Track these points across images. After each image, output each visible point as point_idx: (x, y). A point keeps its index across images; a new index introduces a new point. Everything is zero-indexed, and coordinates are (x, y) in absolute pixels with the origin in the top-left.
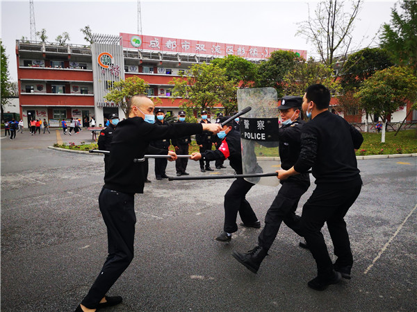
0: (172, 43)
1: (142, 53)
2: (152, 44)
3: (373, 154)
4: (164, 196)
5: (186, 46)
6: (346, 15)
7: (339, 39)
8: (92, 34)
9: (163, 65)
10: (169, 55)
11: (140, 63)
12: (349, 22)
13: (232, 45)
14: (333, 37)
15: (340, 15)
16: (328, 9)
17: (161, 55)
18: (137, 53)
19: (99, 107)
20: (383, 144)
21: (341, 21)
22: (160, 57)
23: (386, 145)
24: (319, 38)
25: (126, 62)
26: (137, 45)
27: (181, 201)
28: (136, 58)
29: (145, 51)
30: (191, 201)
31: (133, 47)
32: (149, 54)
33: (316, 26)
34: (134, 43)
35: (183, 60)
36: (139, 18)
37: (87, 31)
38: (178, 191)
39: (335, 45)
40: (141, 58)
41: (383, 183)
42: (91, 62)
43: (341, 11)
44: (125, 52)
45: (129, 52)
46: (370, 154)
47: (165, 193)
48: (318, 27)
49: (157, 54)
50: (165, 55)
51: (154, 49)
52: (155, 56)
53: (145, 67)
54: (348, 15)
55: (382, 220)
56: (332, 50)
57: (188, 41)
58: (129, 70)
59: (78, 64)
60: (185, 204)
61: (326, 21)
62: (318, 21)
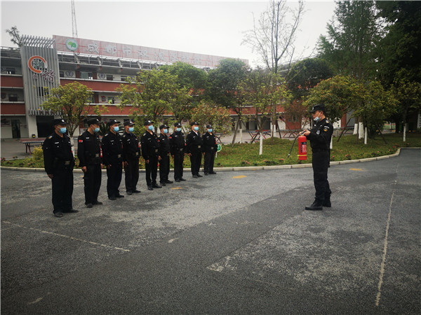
0: (112, 47)
1: (79, 57)
2: (89, 47)
4: (124, 220)
5: (128, 51)
6: (288, 26)
7: (283, 49)
8: (20, 36)
9: (103, 71)
10: (110, 60)
11: (77, 68)
12: (291, 32)
14: (277, 47)
15: (282, 25)
16: (272, 19)
17: (101, 59)
18: (73, 57)
19: (31, 116)
21: (283, 31)
22: (100, 62)
24: (264, 47)
25: (62, 67)
26: (73, 48)
27: (146, 225)
28: (72, 63)
29: (81, 55)
30: (158, 225)
31: (68, 50)
32: (87, 58)
34: (69, 46)
35: (125, 66)
36: (74, 20)
37: (13, 32)
38: (141, 213)
39: (279, 54)
40: (78, 63)
41: (347, 192)
42: (20, 66)
43: (284, 22)
44: (59, 55)
45: (64, 56)
47: (125, 216)
48: (262, 37)
49: (96, 59)
50: (105, 60)
51: (92, 53)
52: (94, 61)
53: (82, 72)
54: (290, 25)
55: (364, 234)
56: (277, 60)
57: (129, 46)
58: (65, 75)
60: (152, 230)
62: (261, 31)
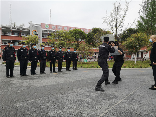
0: (61, 27)
2: (53, 27)
3: (130, 67)
5: (66, 28)
6: (121, 15)
12: (123, 18)
13: (83, 29)
14: (117, 24)
15: (119, 15)
16: (115, 13)
18: (47, 30)
20: (135, 64)
23: (137, 64)
24: (111, 24)
25: (43, 34)
26: (47, 28)
28: (47, 32)
29: (50, 30)
31: (46, 28)
32: (52, 31)
33: (110, 19)
34: (46, 27)
36: (50, 19)
37: (31, 23)
39: (118, 26)
40: (49, 33)
41: (127, 78)
42: (29, 34)
43: (120, 14)
44: (42, 30)
45: (44, 30)
46: (128, 67)
48: (111, 20)
49: (55, 31)
50: (58, 31)
51: (53, 29)
54: (122, 15)
56: (117, 29)
57: (66, 27)
58: (44, 37)
59: (24, 34)
61: (114, 18)
62: (111, 18)
